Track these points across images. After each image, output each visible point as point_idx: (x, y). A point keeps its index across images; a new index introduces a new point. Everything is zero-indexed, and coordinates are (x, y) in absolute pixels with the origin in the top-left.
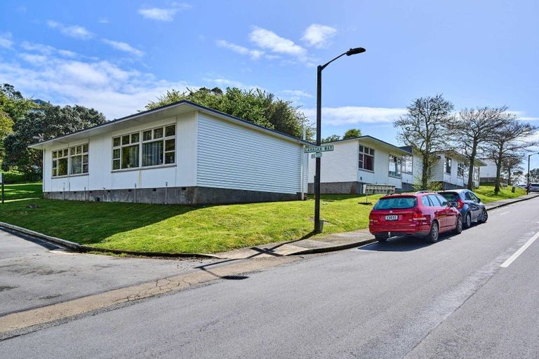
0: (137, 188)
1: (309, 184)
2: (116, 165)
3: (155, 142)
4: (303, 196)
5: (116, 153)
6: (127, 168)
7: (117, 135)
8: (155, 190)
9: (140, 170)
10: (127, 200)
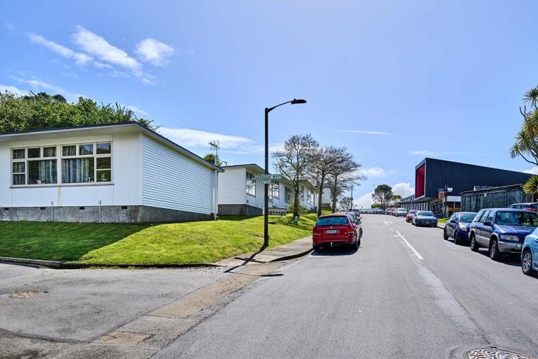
0: (55, 205)
1: (219, 205)
2: (18, 180)
3: (80, 159)
4: (216, 217)
5: (16, 166)
6: (36, 183)
7: (18, 146)
8: (82, 208)
9: (60, 186)
10: (39, 219)
